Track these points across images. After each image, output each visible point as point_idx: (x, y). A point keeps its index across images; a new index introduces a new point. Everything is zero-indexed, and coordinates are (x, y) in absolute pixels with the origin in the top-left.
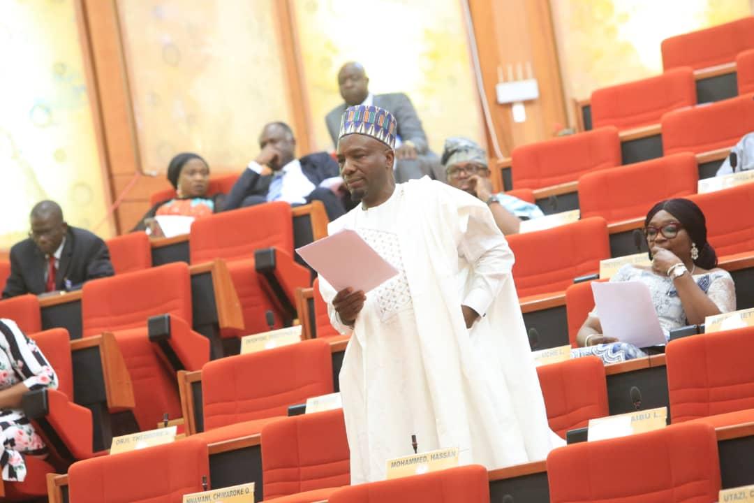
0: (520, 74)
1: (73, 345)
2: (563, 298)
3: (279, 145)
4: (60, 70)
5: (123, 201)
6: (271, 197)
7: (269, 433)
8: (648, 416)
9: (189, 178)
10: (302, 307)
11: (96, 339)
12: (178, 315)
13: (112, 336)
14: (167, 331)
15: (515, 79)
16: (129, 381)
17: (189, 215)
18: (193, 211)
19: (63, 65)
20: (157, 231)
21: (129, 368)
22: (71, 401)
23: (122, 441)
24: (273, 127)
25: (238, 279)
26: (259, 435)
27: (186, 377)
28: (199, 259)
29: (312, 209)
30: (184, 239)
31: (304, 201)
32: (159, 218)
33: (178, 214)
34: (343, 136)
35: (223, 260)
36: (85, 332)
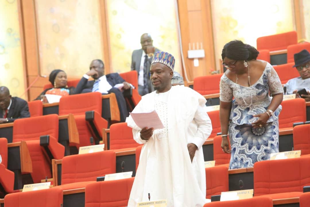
0: (194, 48)
1: (8, 145)
2: (212, 141)
3: (97, 69)
4: (10, 31)
5: (32, 87)
6: (94, 90)
7: (89, 188)
8: (245, 193)
9: (60, 79)
10: (104, 136)
11: (19, 144)
12: (53, 136)
13: (25, 142)
14: (48, 142)
15: (196, 49)
16: (31, 162)
17: (59, 95)
18: (61, 93)
19: (11, 29)
20: (46, 101)
21: (31, 156)
22: (6, 168)
23: (28, 187)
24: (96, 61)
25: (78, 123)
26: (85, 188)
27: (55, 162)
28: (62, 113)
29: (110, 96)
30: (57, 105)
31: (107, 93)
32: (46, 95)
33: (55, 94)
34: (153, 63)
35: (73, 114)
36: (14, 140)
